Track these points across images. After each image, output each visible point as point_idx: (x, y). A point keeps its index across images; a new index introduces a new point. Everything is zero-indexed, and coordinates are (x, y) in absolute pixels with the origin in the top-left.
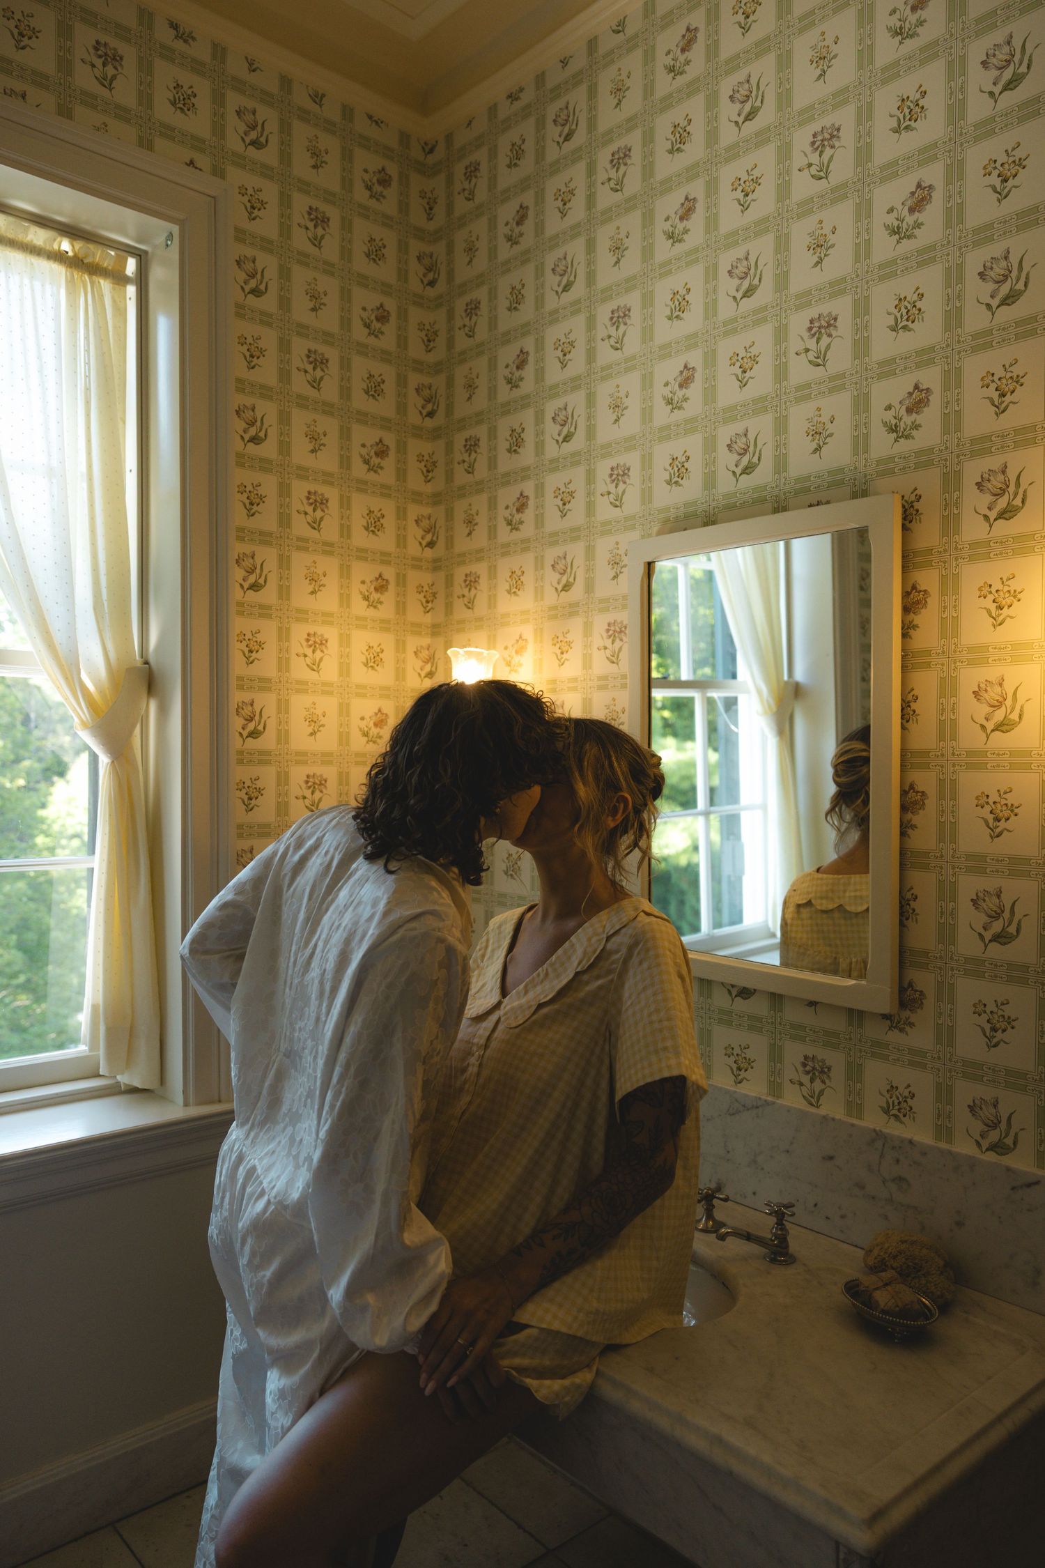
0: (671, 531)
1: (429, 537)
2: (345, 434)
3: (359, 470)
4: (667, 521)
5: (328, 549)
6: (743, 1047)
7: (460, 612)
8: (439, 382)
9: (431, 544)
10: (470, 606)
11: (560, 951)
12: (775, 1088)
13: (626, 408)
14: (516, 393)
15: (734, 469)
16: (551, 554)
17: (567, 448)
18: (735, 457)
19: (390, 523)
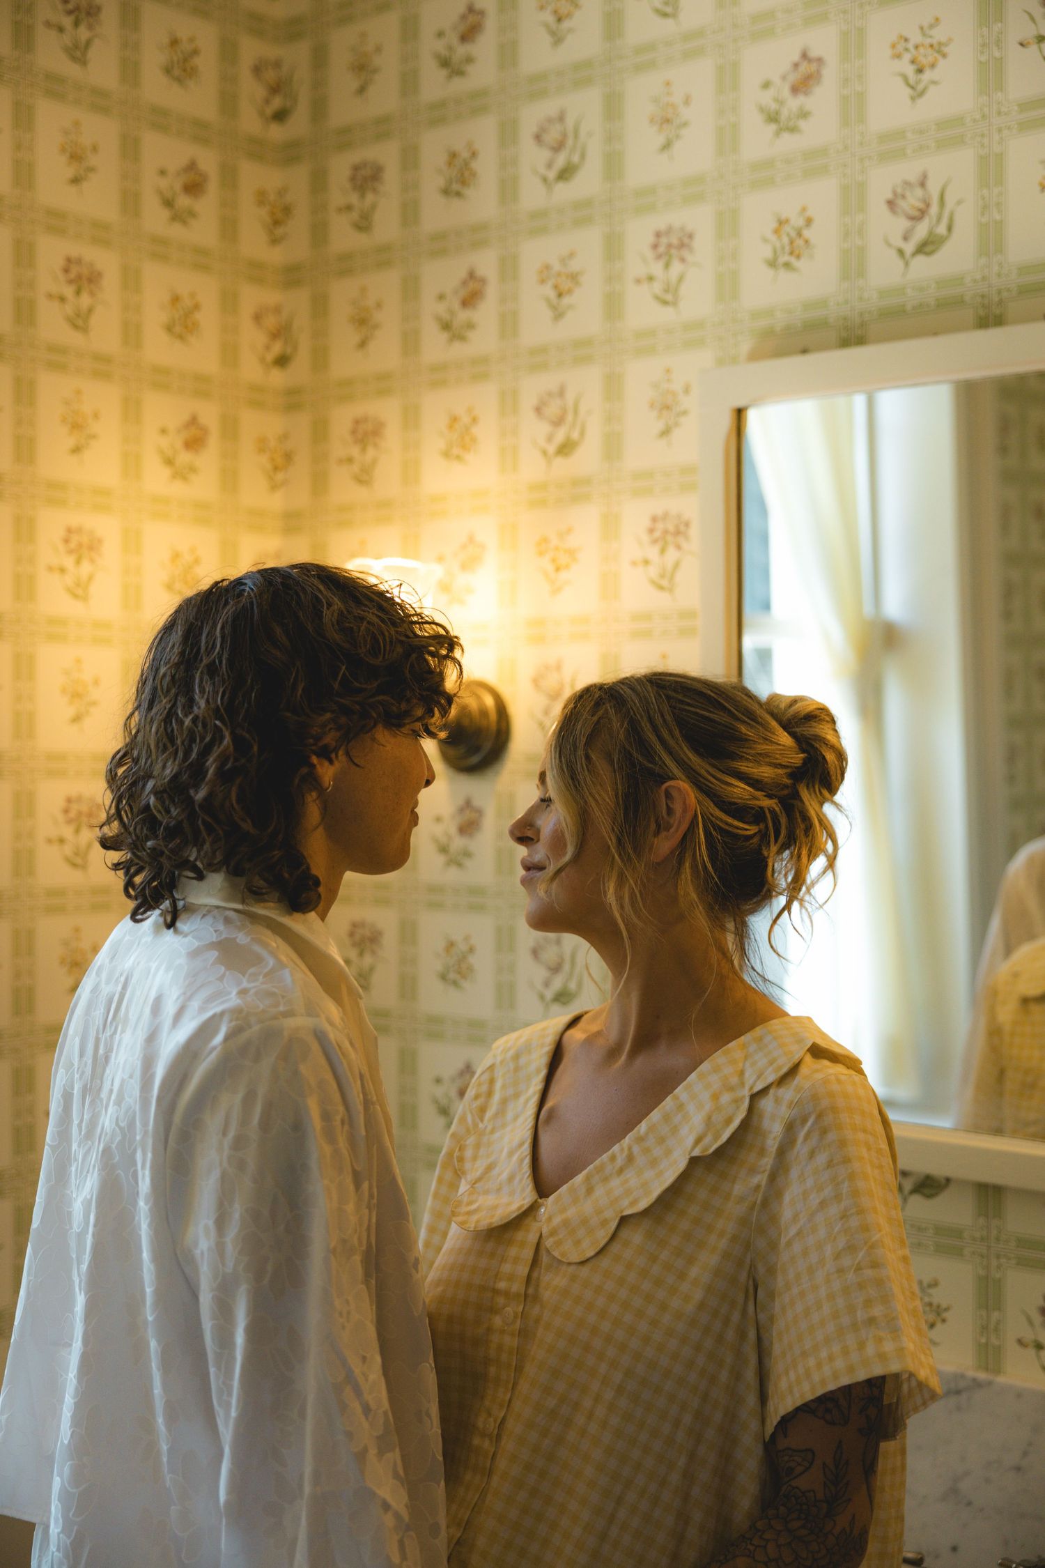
0: (780, 353)
1: (277, 348)
2: (130, 149)
3: (155, 218)
4: (768, 333)
5: (101, 368)
6: (925, 1284)
7: (342, 488)
8: (297, 55)
9: (282, 361)
10: (364, 478)
11: (655, 1115)
12: (990, 1356)
13: (685, 124)
14: (459, 86)
15: (901, 244)
16: (532, 388)
17: (565, 192)
18: (903, 224)
19: (208, 318)
